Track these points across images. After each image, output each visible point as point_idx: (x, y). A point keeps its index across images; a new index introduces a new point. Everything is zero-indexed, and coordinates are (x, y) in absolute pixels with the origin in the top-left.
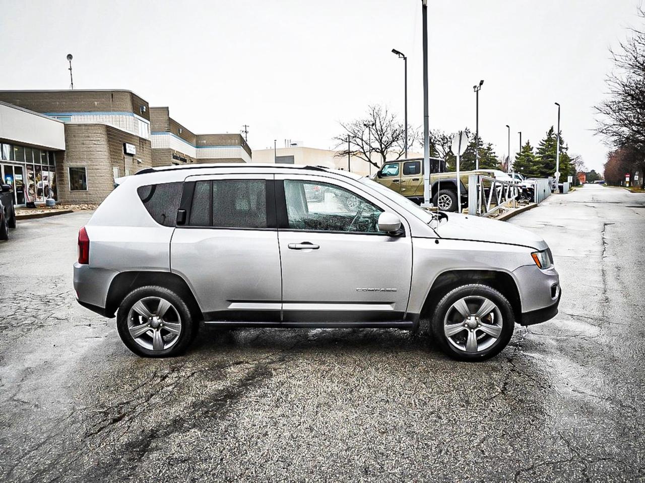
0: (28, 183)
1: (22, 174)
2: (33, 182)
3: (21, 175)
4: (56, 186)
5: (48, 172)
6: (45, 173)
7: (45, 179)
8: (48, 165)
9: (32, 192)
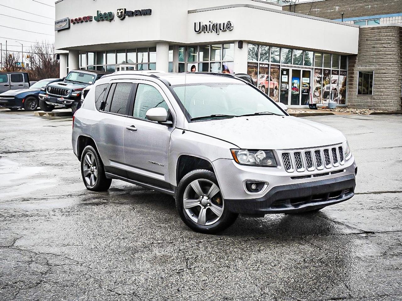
0: (314, 86)
1: (309, 77)
2: (320, 85)
3: (309, 79)
4: (346, 89)
5: (338, 76)
6: (334, 77)
7: (334, 83)
8: (339, 70)
9: (317, 94)
